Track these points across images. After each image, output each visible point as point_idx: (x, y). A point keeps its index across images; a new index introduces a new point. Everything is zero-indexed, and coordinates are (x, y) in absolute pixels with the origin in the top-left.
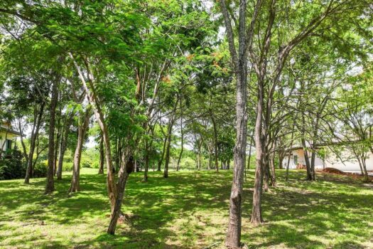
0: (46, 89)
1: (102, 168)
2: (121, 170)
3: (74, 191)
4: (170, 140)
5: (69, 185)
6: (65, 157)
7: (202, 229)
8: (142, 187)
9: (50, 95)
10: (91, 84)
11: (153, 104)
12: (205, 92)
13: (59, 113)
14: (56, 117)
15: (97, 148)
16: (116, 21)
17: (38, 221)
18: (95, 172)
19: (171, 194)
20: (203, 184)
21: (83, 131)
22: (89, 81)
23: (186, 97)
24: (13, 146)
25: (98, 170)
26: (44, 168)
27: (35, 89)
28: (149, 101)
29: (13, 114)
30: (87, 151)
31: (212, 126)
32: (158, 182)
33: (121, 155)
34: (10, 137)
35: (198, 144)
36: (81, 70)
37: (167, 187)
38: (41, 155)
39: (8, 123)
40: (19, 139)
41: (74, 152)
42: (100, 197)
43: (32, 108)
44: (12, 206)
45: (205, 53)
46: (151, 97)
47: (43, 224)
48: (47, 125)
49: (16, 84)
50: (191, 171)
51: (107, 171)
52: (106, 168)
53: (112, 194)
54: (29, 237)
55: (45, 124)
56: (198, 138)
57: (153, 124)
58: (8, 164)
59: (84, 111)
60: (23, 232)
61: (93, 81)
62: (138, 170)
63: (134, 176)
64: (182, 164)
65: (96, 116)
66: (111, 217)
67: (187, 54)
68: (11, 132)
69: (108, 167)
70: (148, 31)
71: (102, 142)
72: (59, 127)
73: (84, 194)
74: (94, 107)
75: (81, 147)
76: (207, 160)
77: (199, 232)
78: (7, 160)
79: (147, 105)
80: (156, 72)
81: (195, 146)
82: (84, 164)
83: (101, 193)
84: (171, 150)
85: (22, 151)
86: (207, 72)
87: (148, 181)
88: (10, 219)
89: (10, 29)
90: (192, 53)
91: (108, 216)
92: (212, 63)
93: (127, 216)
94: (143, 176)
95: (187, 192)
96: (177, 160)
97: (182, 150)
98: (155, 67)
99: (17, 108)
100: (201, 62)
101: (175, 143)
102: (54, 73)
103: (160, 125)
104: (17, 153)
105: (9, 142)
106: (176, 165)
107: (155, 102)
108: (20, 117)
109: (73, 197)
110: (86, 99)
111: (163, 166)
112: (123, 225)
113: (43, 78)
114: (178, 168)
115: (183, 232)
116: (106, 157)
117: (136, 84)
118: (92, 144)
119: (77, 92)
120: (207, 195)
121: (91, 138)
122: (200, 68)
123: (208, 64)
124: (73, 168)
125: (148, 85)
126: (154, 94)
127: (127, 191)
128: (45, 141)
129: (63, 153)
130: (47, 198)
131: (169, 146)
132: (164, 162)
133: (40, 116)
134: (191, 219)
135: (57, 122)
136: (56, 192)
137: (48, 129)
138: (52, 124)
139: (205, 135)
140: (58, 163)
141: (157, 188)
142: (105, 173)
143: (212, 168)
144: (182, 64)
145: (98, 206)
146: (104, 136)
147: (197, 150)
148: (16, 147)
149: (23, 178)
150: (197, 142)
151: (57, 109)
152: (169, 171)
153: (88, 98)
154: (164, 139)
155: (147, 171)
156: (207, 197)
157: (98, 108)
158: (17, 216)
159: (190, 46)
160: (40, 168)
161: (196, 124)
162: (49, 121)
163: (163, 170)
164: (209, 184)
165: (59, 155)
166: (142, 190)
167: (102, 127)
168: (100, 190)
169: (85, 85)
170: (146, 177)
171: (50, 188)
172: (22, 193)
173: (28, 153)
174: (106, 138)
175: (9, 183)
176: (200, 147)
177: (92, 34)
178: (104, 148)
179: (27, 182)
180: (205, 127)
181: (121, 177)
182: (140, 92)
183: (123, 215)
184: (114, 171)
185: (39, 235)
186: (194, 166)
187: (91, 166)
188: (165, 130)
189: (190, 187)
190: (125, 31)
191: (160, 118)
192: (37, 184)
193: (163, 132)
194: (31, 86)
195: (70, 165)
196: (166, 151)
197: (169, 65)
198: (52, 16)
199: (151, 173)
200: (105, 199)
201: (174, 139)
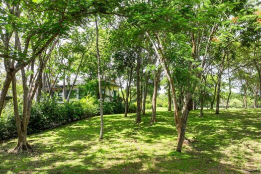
0: (133, 57)
1: (170, 107)
2: (184, 108)
3: (153, 122)
4: (219, 86)
5: (150, 118)
6: (146, 100)
7: (251, 155)
8: (199, 121)
9: (136, 61)
10: (161, 51)
11: (205, 60)
12: (248, 46)
13: (142, 72)
14: (140, 75)
15: (166, 94)
16: (176, 4)
17: (134, 140)
18: (165, 110)
19: (222, 126)
20: (250, 119)
21: (157, 83)
22: (159, 49)
23: (232, 52)
24: (117, 94)
25: (168, 108)
26: (135, 107)
27: (127, 58)
28: (202, 58)
29: (116, 75)
30: (159, 96)
31: (256, 72)
32: (211, 117)
33: (183, 98)
34: (116, 89)
35: (244, 88)
36: (154, 42)
37: (219, 121)
38: (132, 99)
39: (114, 81)
40: (120, 90)
41: (152, 97)
42: (170, 126)
43: (126, 70)
44: (119, 130)
45: (249, 13)
46: (204, 55)
47: (136, 142)
48: (135, 80)
49: (117, 57)
50: (238, 109)
51: (174, 109)
52: (173, 107)
53: (178, 125)
54: (129, 149)
55: (134, 79)
56: (243, 83)
57: (205, 75)
58: (115, 105)
59: (157, 69)
60: (125, 145)
61: (162, 49)
62: (195, 109)
63: (193, 112)
64: (231, 104)
65: (165, 72)
66: (178, 140)
67: (232, 17)
68: (115, 86)
69: (175, 106)
70: (199, 6)
71: (169, 90)
72: (142, 81)
73: (160, 124)
74: (164, 66)
75: (156, 93)
76: (253, 101)
77: (248, 156)
78: (115, 102)
79: (201, 61)
80: (206, 36)
81: (242, 89)
82: (158, 105)
83: (171, 124)
84: (220, 94)
85: (122, 97)
86: (250, 29)
87: (203, 116)
88: (119, 137)
89: (112, 24)
90: (236, 16)
91: (176, 139)
92: (255, 20)
93: (189, 140)
94: (200, 113)
95: (236, 125)
96: (226, 101)
97: (230, 93)
98: (206, 32)
99: (118, 71)
100: (245, 21)
101: (224, 88)
102: (137, 47)
103: (211, 75)
104: (119, 98)
105: (115, 92)
106: (225, 105)
107: (206, 58)
108: (120, 76)
109: (153, 126)
110: (158, 61)
111: (215, 106)
112: (186, 146)
113: (131, 51)
114: (227, 107)
115: (234, 155)
116: (173, 99)
117: (192, 47)
118: (163, 91)
119: (152, 58)
120: (254, 128)
121: (162, 87)
122: (244, 27)
123: (251, 22)
124: (152, 107)
125: (201, 46)
126: (206, 52)
127: (188, 123)
128: (134, 90)
129: (145, 98)
130: (137, 126)
131: (219, 90)
132: (216, 103)
133: (131, 75)
134: (240, 146)
135: (141, 78)
136: (142, 122)
137: (136, 82)
138: (138, 80)
139: (250, 80)
140: (142, 104)
141: (211, 121)
142: (172, 110)
143: (257, 107)
144: (228, 26)
145: (169, 132)
146: (171, 85)
147: (243, 93)
148: (119, 95)
149: (123, 113)
150: (243, 86)
151: (141, 70)
152: (220, 109)
153: (159, 60)
154: (215, 85)
155: (202, 109)
156: (255, 130)
157: (166, 66)
158: (122, 136)
159: (234, 10)
160: (132, 107)
161: (241, 72)
162: (136, 78)
163: (215, 109)
164: (255, 119)
165: (143, 99)
166: (199, 123)
167: (169, 79)
168: (169, 121)
169: (157, 52)
170: (202, 114)
171: (139, 120)
172: (123, 122)
173: (125, 98)
174: (173, 86)
175: (117, 116)
176: (245, 91)
177: (161, 16)
178: (171, 94)
179: (126, 116)
180: (250, 74)
181: (184, 113)
182: (195, 52)
183: (186, 139)
184: (179, 109)
185: (134, 148)
186: (241, 106)
187: (163, 106)
188: (215, 78)
189: (238, 121)
190: (183, 10)
191: (211, 70)
192: (131, 117)
193: (213, 80)
194: (125, 57)
195: (150, 105)
196: (217, 94)
197: (217, 29)
198: (136, 10)
199: (205, 110)
200: (174, 128)
201: (223, 85)
